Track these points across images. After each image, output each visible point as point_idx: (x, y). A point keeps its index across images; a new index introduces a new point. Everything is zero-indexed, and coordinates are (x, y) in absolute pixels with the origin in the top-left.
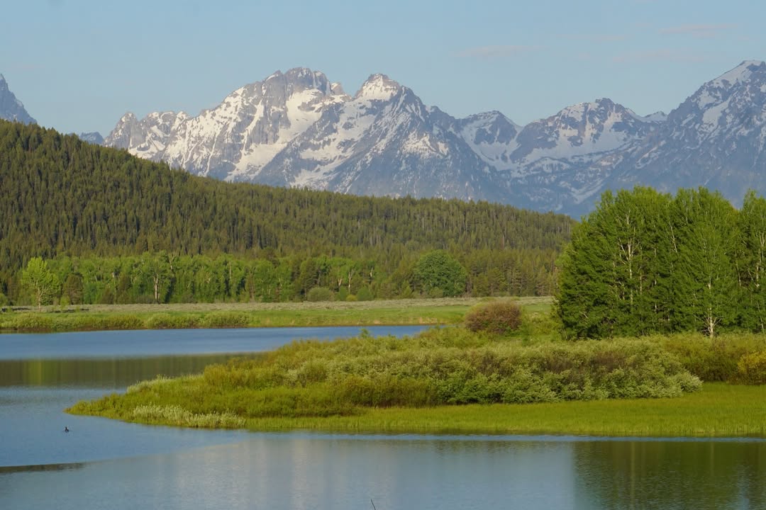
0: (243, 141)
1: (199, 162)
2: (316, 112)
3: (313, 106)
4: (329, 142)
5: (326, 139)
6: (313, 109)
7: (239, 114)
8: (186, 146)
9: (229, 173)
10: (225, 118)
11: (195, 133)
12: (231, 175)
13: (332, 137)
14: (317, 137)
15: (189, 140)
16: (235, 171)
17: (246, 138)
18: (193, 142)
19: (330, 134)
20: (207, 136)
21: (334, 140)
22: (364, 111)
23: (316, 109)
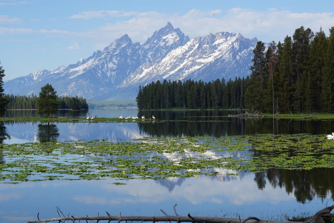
0: (186, 57)
4: (210, 56)
5: (210, 55)
13: (212, 54)
14: (206, 55)
17: (188, 56)
19: (212, 53)
21: (213, 55)
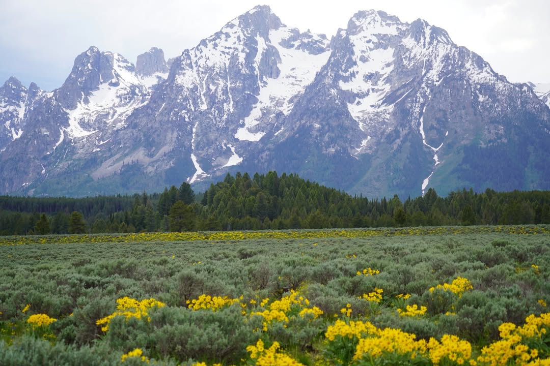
0: (255, 72)
1: (220, 93)
2: (296, 49)
3: (292, 43)
6: (292, 46)
7: (245, 44)
8: (197, 77)
9: (254, 106)
10: (230, 48)
11: (202, 62)
12: (255, 107)
15: (198, 70)
16: (258, 103)
17: (257, 69)
18: (202, 73)
20: (217, 66)
22: (371, 45)
23: (296, 46)
